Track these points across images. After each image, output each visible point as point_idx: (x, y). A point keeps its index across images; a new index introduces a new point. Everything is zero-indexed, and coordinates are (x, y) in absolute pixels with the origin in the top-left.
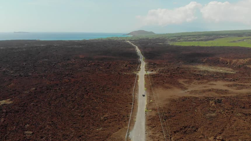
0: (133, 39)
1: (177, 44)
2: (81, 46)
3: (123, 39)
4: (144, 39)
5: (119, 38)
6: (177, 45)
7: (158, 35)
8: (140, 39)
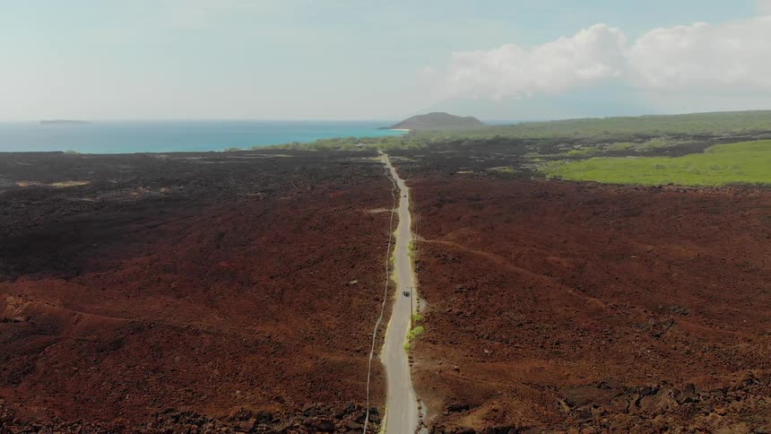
0: (406, 147)
1: (575, 172)
2: (163, 190)
3: (370, 145)
4: (443, 145)
5: (359, 142)
6: (578, 176)
7: (493, 128)
8: (433, 146)
